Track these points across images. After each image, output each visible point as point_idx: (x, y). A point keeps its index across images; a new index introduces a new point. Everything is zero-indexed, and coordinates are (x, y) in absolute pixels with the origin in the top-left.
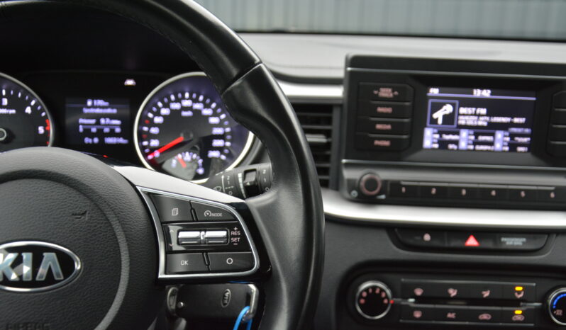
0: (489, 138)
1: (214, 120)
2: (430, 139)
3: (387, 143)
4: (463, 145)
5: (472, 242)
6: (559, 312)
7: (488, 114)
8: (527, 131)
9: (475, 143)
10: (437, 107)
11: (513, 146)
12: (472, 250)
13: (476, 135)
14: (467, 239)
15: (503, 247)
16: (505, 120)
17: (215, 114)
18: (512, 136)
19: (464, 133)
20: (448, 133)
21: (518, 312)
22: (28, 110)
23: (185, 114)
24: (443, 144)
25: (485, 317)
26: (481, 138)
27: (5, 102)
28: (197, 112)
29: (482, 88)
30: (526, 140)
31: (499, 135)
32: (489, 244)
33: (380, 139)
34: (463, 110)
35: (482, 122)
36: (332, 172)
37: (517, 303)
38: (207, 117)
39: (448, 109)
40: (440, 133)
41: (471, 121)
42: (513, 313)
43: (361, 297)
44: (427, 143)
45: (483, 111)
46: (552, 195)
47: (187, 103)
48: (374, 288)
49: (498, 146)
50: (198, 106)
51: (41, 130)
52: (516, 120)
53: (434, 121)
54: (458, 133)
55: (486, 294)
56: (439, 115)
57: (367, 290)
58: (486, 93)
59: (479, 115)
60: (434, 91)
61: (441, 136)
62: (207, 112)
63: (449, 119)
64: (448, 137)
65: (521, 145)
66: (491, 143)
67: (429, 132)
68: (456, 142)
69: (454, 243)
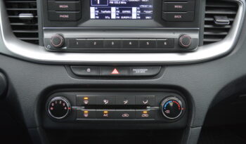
2: (93, 13)
3: (67, 16)
4: (113, 16)
5: (115, 72)
6: (168, 112)
8: (151, 6)
9: (120, 15)
11: (143, 16)
13: (121, 10)
14: (113, 70)
15: (134, 74)
18: (142, 10)
19: (113, 9)
20: (104, 10)
21: (145, 112)
24: (102, 16)
25: (125, 115)
26: (124, 12)
30: (150, 12)
31: (134, 9)
32: (125, 73)
33: (63, 14)
36: (40, 35)
37: (144, 107)
40: (99, 9)
41: (117, 1)
42: (142, 113)
43: (51, 106)
44: (93, 16)
46: (165, 43)
48: (58, 101)
49: (134, 16)
55: (126, 102)
57: (54, 102)
61: (100, 12)
64: (104, 12)
65: (148, 15)
66: (130, 15)
67: (92, 10)
68: (110, 15)
69: (105, 73)
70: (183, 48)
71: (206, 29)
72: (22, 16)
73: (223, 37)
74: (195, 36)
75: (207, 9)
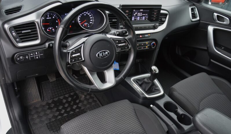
0: (142, 18)
1: (90, 16)
2: (133, 19)
4: (138, 19)
5: (141, 36)
6: (152, 46)
8: (148, 16)
9: (140, 19)
10: (135, 13)
11: (145, 19)
12: (141, 38)
13: (140, 17)
14: (140, 36)
15: (145, 37)
16: (145, 15)
17: (90, 14)
18: (145, 17)
19: (138, 17)
21: (147, 47)
22: (54, 17)
23: (85, 15)
24: (135, 19)
25: (142, 48)
26: (141, 18)
27: (48, 16)
28: (87, 14)
29: (142, 9)
30: (147, 18)
31: (144, 17)
32: (143, 36)
34: (138, 13)
35: (141, 15)
36: (117, 26)
37: (146, 45)
38: (89, 15)
39: (136, 13)
40: (135, 18)
41: (140, 15)
42: (146, 47)
44: (133, 20)
45: (141, 13)
46: (151, 27)
47: (85, 13)
49: (143, 19)
50: (87, 13)
51: (57, 21)
52: (146, 14)
54: (137, 17)
55: (142, 44)
56: (135, 14)
58: (142, 10)
60: (134, 10)
62: (89, 14)
63: (136, 15)
64: (136, 18)
65: (147, 19)
66: (142, 19)
67: (133, 18)
68: (137, 19)
69: (138, 37)
70: (155, 28)
71: (160, 22)
72: (113, 20)
73: (163, 24)
74: (158, 24)
75: (161, 16)
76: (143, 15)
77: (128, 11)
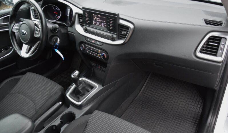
0: (101, 24)
7: (100, 20)
10: (94, 17)
12: (93, 43)
16: (103, 21)
29: (99, 15)
34: (97, 18)
35: (100, 21)
39: (95, 18)
52: (104, 22)
53: (94, 20)
54: (97, 22)
56: (94, 19)
59: (99, 20)
60: (93, 14)
76: (101, 21)
77: (88, 13)
